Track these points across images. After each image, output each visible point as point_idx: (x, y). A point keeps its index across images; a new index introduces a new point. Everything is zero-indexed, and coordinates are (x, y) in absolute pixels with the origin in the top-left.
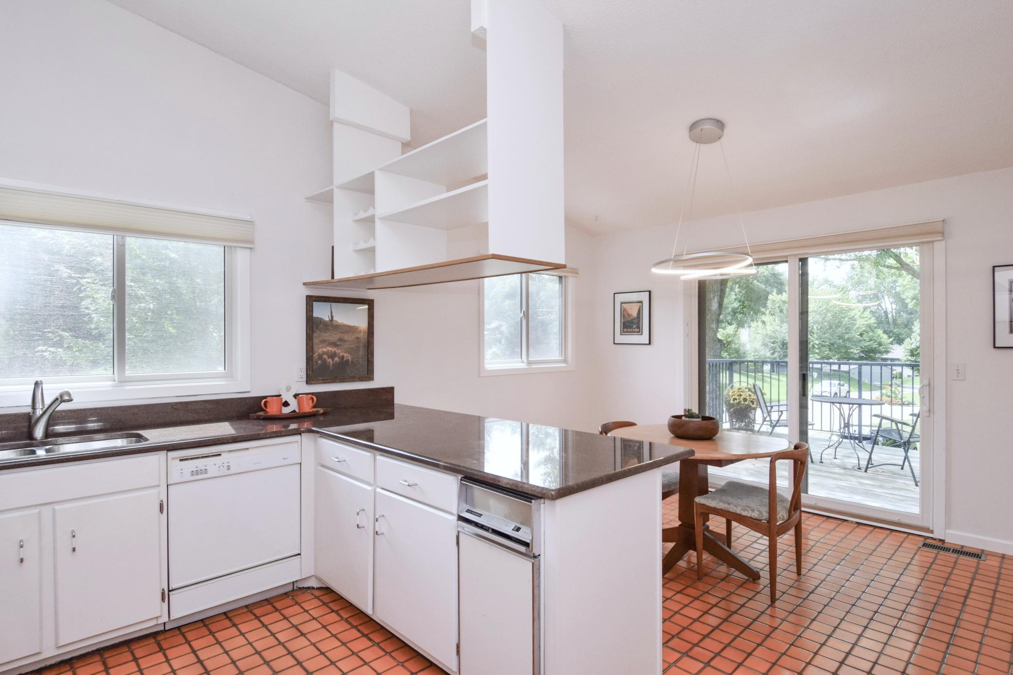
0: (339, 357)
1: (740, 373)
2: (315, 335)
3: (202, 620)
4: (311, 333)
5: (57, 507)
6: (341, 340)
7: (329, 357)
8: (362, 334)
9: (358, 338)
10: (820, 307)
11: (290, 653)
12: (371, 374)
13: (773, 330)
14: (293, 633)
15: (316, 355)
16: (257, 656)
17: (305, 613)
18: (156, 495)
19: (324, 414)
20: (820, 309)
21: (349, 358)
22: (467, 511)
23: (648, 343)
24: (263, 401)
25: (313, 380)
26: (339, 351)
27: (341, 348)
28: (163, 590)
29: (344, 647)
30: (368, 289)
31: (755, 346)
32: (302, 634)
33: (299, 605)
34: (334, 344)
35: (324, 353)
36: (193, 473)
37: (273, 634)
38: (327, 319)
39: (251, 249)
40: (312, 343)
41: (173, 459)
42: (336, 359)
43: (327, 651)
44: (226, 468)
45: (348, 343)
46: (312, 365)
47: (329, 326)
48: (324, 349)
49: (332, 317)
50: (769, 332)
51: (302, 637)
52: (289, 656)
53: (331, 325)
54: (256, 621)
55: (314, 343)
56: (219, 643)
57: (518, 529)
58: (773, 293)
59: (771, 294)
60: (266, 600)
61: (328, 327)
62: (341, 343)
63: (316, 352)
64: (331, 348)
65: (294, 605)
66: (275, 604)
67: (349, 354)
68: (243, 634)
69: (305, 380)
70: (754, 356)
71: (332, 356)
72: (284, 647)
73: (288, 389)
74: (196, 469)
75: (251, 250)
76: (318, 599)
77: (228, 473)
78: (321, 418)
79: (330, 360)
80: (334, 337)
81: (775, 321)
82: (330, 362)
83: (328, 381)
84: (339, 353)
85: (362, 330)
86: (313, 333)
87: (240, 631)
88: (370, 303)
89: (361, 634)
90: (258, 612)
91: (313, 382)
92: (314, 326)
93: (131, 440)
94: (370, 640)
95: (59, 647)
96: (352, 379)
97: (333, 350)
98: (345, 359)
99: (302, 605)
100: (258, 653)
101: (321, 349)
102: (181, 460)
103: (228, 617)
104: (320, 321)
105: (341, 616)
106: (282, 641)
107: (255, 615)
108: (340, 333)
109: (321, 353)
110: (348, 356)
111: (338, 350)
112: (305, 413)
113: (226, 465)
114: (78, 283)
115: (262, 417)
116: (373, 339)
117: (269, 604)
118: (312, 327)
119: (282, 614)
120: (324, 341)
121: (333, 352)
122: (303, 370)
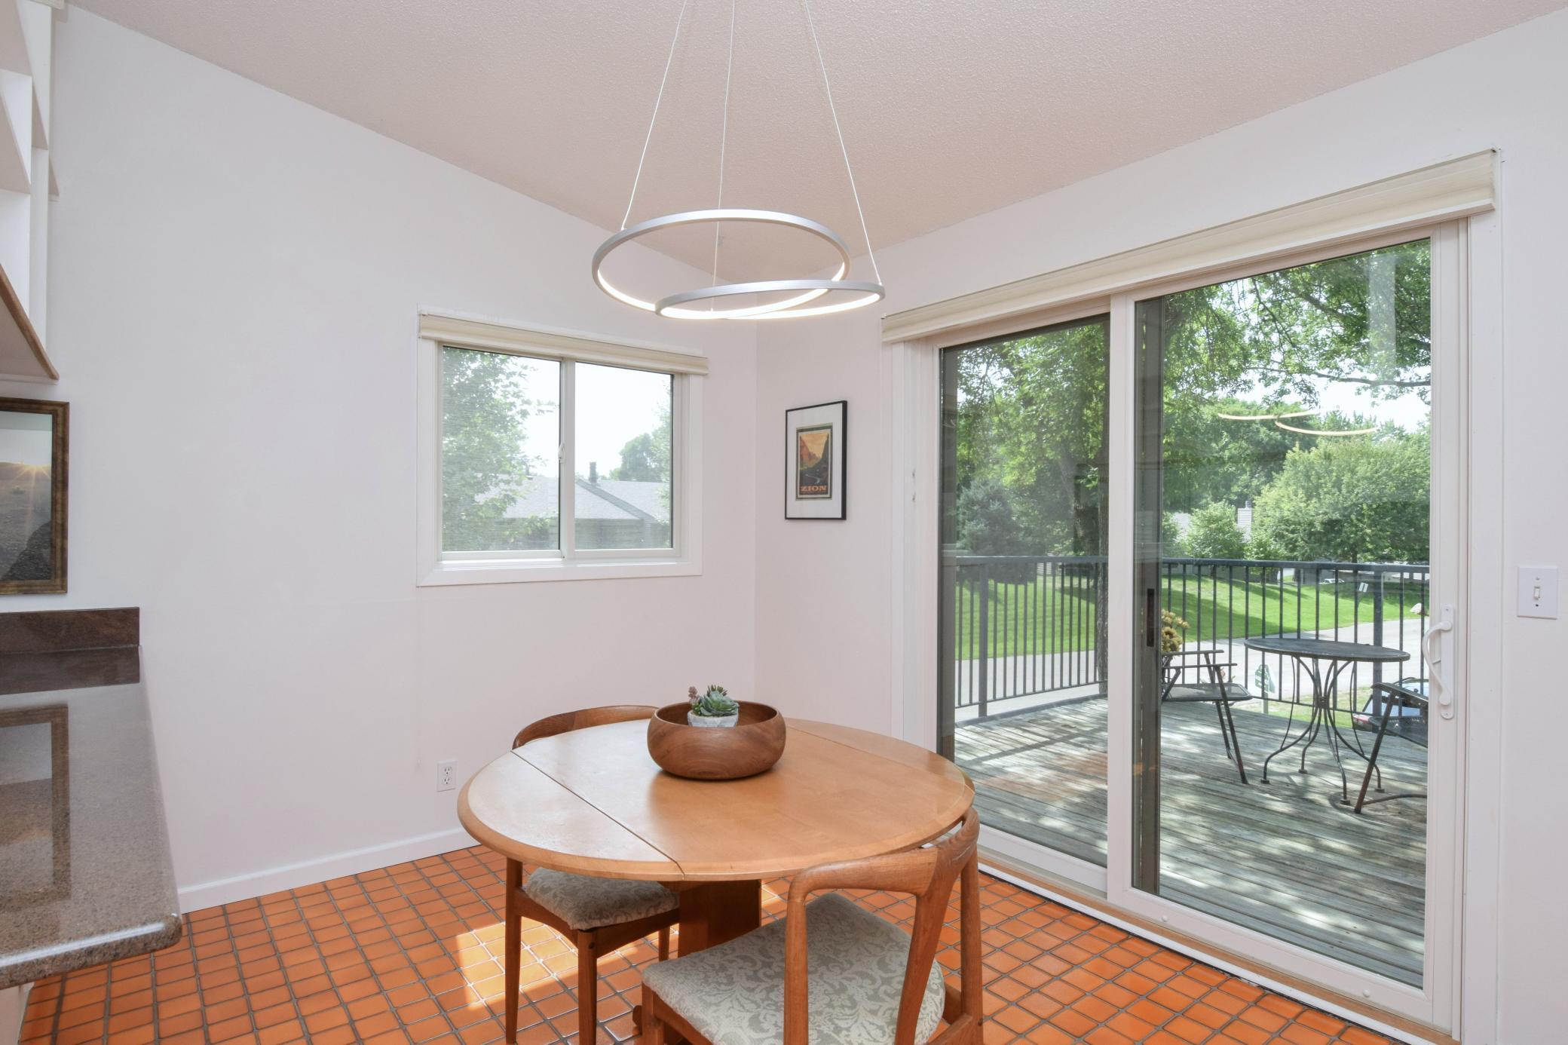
1: (1231, 584)
9: (25, 491)
10: (1376, 472)
12: (58, 577)
13: (1292, 509)
20: (1376, 475)
23: (840, 516)
31: (1259, 537)
50: (1286, 513)
58: (1294, 449)
59: (1291, 450)
70: (1257, 553)
81: (1297, 496)
85: (36, 473)
88: (56, 410)
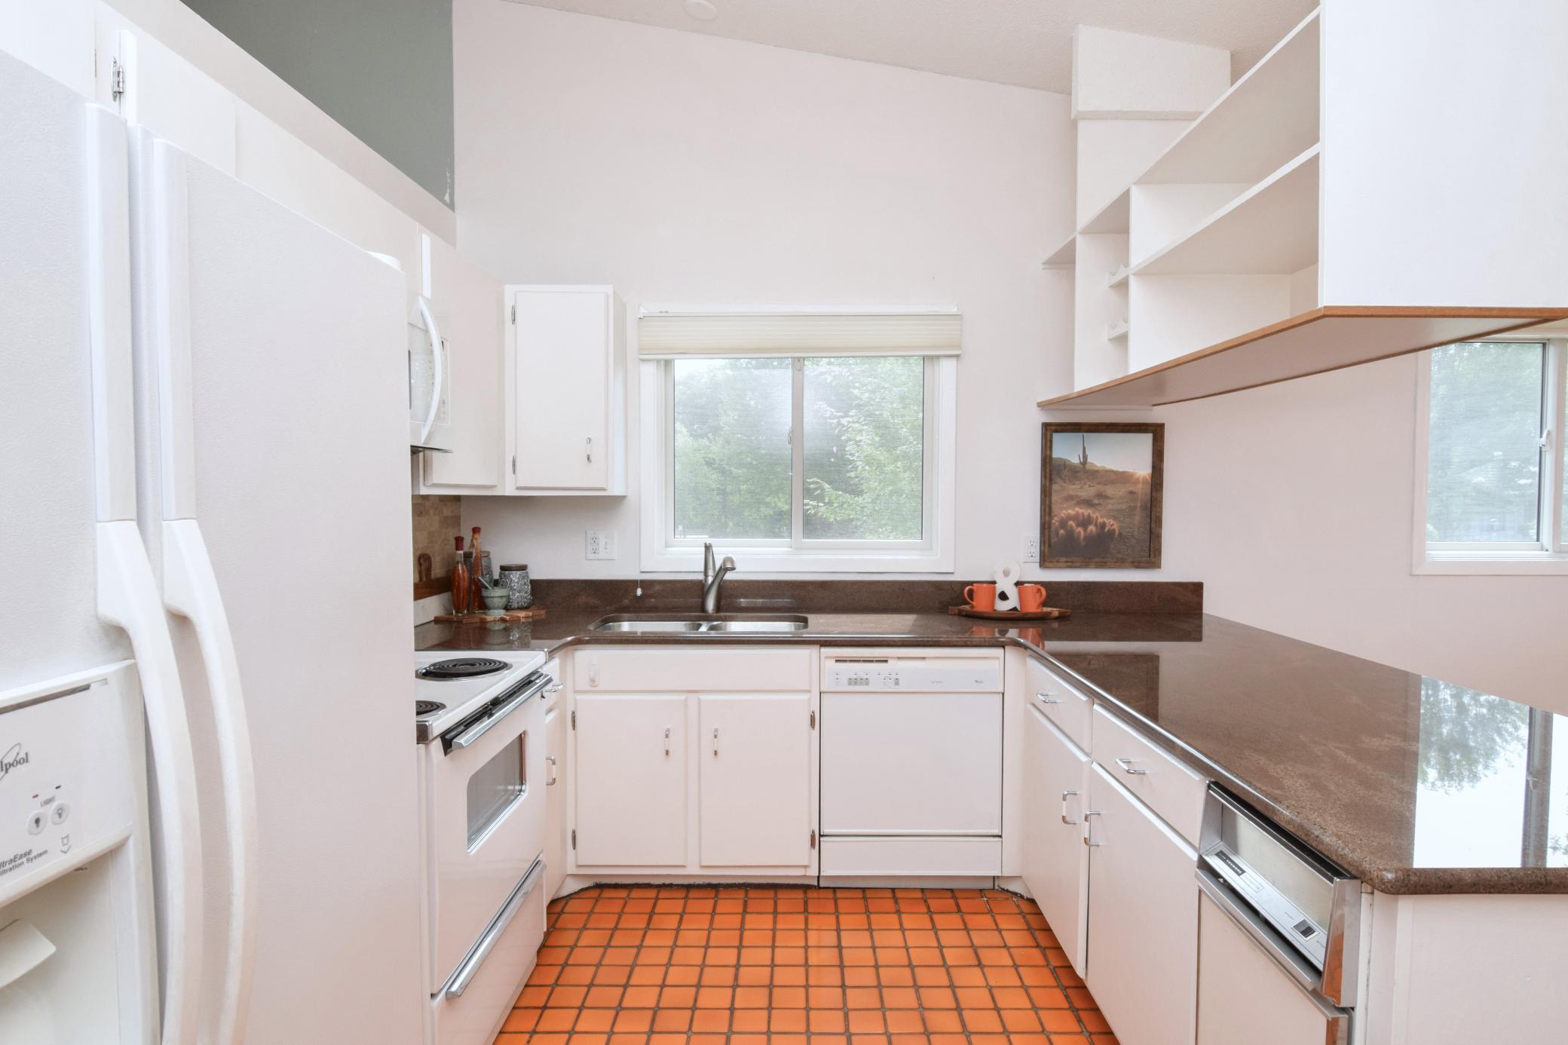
0: (1096, 525)
2: (1055, 487)
3: (863, 889)
4: (1048, 484)
5: (703, 697)
6: (1100, 496)
7: (1078, 525)
8: (1140, 486)
9: (1131, 493)
11: (952, 987)
12: (1155, 556)
14: (968, 956)
15: (1055, 521)
16: (907, 972)
17: (996, 932)
18: (806, 703)
19: (1061, 618)
21: (1116, 527)
22: (1217, 855)
24: (967, 588)
25: (1050, 562)
26: (1095, 515)
27: (1099, 510)
28: (813, 832)
29: (1032, 1013)
30: (1154, 405)
32: (980, 965)
33: (993, 916)
34: (1088, 503)
35: (1069, 517)
36: (851, 682)
37: (941, 947)
38: (1075, 460)
39: (958, 356)
40: (1050, 502)
41: (826, 658)
42: (1092, 528)
43: (1006, 1009)
44: (892, 681)
45: (1111, 501)
46: (1049, 536)
47: (1079, 472)
48: (1070, 511)
49: (1085, 457)
51: (977, 970)
52: (949, 991)
53: (1083, 472)
54: (927, 917)
55: (1053, 501)
56: (870, 930)
57: (1307, 931)
60: (952, 890)
61: (1079, 474)
62: (1101, 501)
63: (1056, 516)
64: (1081, 509)
65: (986, 913)
66: (961, 902)
67: (1114, 520)
68: (902, 929)
69: (1038, 561)
71: (1085, 522)
72: (948, 973)
73: (1006, 573)
74: (855, 677)
75: (958, 360)
76: (1024, 917)
77: (896, 689)
78: (1055, 625)
79: (1080, 530)
80: (1087, 491)
82: (1080, 532)
83: (1075, 564)
84: (1097, 517)
85: (1141, 480)
86: (1051, 485)
87: (901, 924)
88: (1157, 431)
89: (1069, 1003)
90: (934, 904)
91: (1050, 565)
92: (1054, 473)
93: (799, 625)
94: (1079, 1020)
95: (703, 867)
96: (1120, 563)
97: (1086, 513)
98: (1107, 529)
99: (998, 917)
100: (910, 966)
101: (1065, 511)
102: (836, 661)
103: (894, 897)
104: (1064, 465)
105: (1047, 960)
106: (949, 962)
107: (929, 908)
108: (1098, 484)
109: (1065, 517)
110: (1112, 524)
111: (1094, 513)
112: (1027, 613)
113: (894, 676)
114: (839, 423)
115: (964, 613)
116: (1162, 495)
117: (952, 898)
118: (1051, 475)
119: (963, 921)
120: (1070, 498)
121: (1086, 517)
122: (1034, 545)
